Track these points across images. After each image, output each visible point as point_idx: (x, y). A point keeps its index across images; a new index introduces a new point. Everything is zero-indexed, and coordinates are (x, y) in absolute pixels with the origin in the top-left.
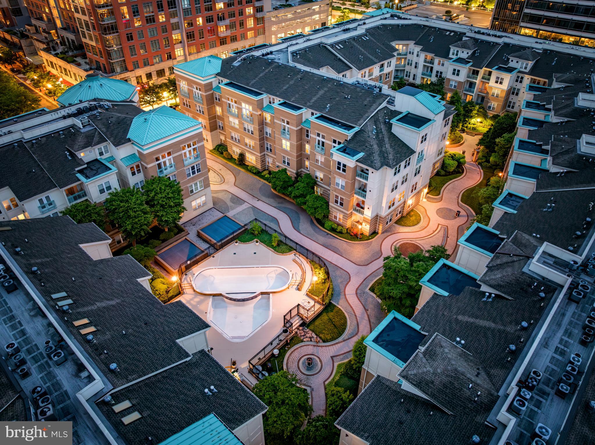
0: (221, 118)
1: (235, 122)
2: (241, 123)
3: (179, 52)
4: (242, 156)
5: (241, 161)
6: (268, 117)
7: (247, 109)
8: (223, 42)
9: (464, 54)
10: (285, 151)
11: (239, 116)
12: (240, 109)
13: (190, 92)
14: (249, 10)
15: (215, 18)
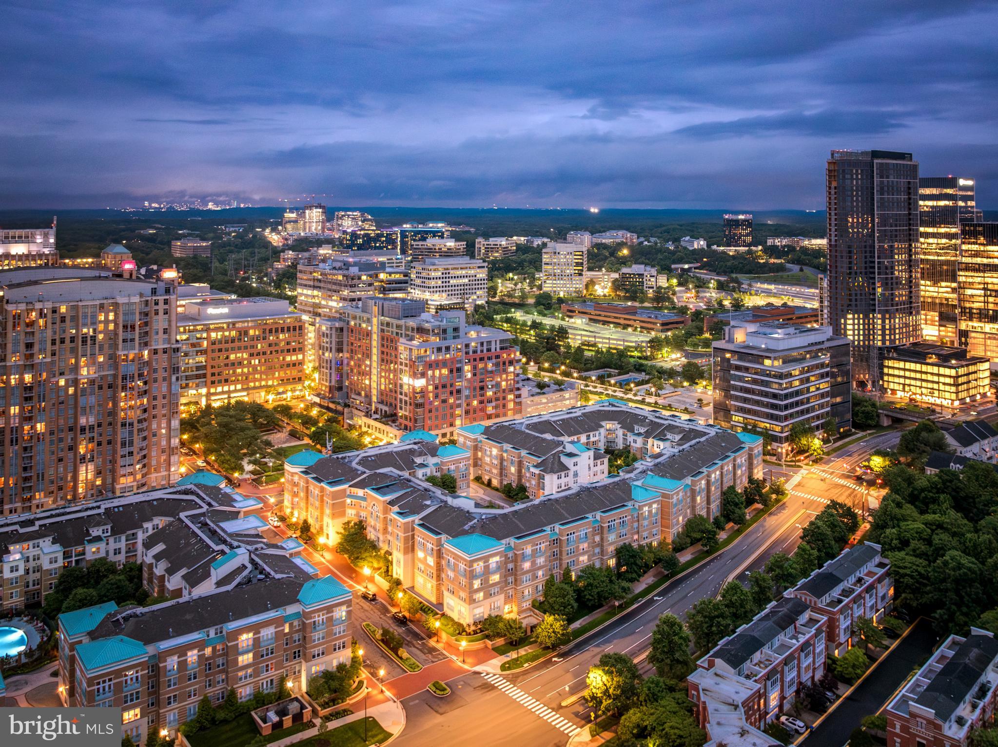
0: (480, 459)
1: (487, 459)
2: (491, 460)
3: (458, 422)
4: (490, 481)
5: (489, 484)
6: (505, 455)
7: (495, 451)
8: (489, 417)
9: (642, 430)
10: (512, 474)
11: (491, 456)
12: (491, 452)
13: (465, 443)
14: (511, 397)
15: (486, 401)
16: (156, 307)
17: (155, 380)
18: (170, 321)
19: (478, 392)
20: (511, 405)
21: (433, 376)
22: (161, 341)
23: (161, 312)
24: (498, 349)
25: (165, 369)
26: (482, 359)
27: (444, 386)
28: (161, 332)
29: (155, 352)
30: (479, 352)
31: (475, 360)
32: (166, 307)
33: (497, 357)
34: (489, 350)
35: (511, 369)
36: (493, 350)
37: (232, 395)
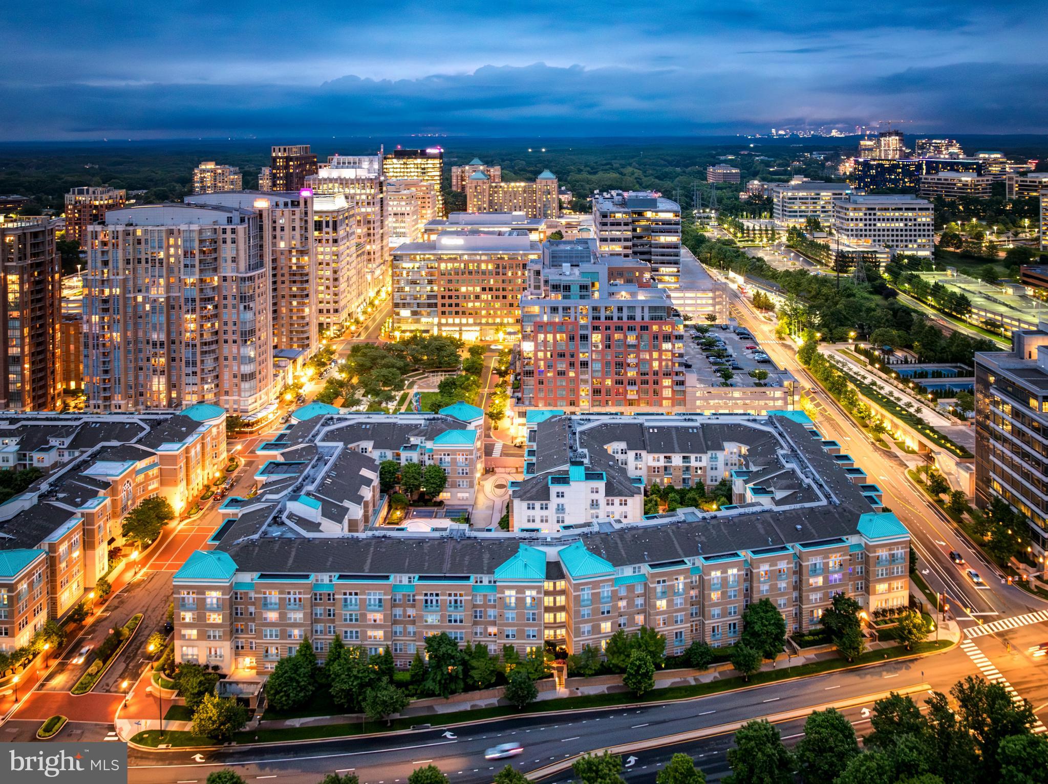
8: (631, 403)
14: (667, 382)
15: (626, 382)
16: (224, 236)
17: (225, 307)
18: (237, 250)
19: (613, 369)
20: (667, 393)
21: (545, 341)
22: (229, 269)
23: (229, 241)
24: (647, 319)
25: (235, 297)
26: (619, 329)
27: (562, 355)
28: (229, 260)
29: (225, 279)
30: (615, 319)
31: (608, 328)
32: (234, 236)
33: (644, 328)
34: (632, 318)
35: (667, 346)
36: (638, 318)
37: (464, 328)
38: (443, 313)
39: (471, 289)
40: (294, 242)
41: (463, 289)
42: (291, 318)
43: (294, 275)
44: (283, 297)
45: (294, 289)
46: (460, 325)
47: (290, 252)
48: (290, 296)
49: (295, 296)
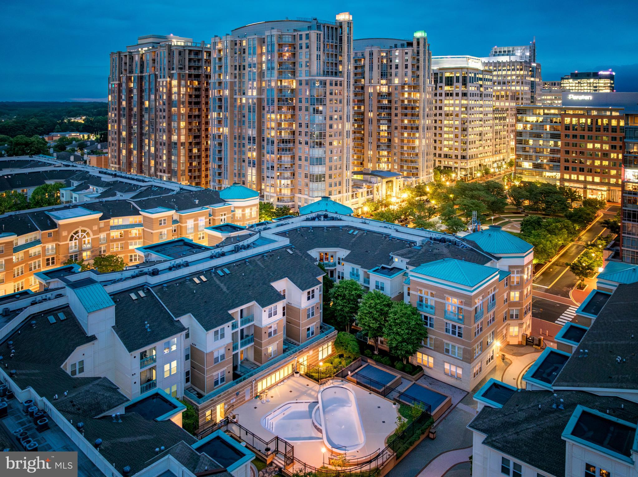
17: (300, 109)
22: (304, 73)
23: (304, 46)
28: (304, 65)
29: (301, 83)
32: (307, 41)
37: (588, 187)
38: (567, 168)
39: (598, 146)
40: (406, 79)
41: (590, 146)
42: (402, 147)
43: (406, 108)
44: (396, 128)
45: (406, 122)
46: (585, 182)
47: (403, 87)
48: (402, 128)
49: (406, 128)
